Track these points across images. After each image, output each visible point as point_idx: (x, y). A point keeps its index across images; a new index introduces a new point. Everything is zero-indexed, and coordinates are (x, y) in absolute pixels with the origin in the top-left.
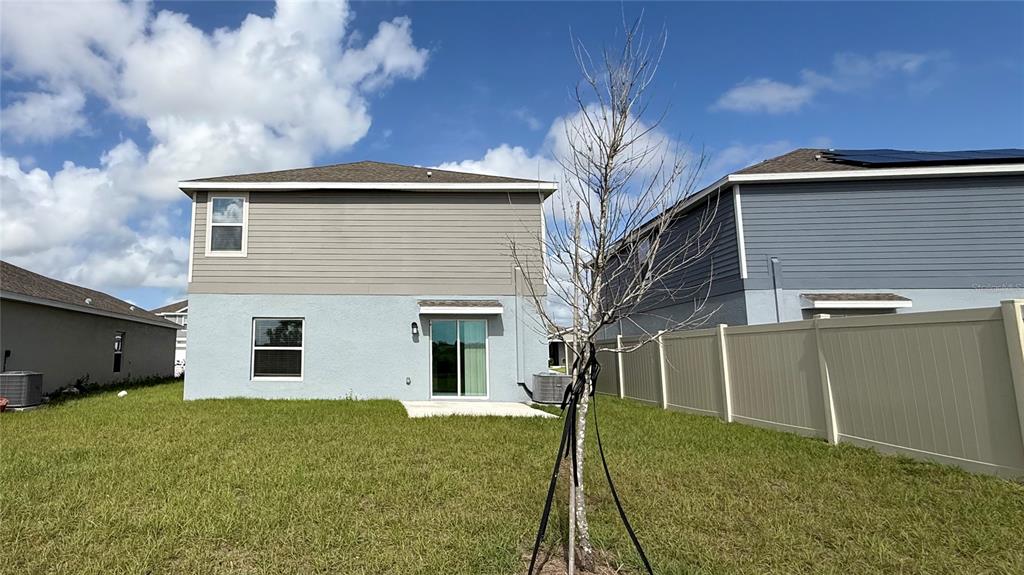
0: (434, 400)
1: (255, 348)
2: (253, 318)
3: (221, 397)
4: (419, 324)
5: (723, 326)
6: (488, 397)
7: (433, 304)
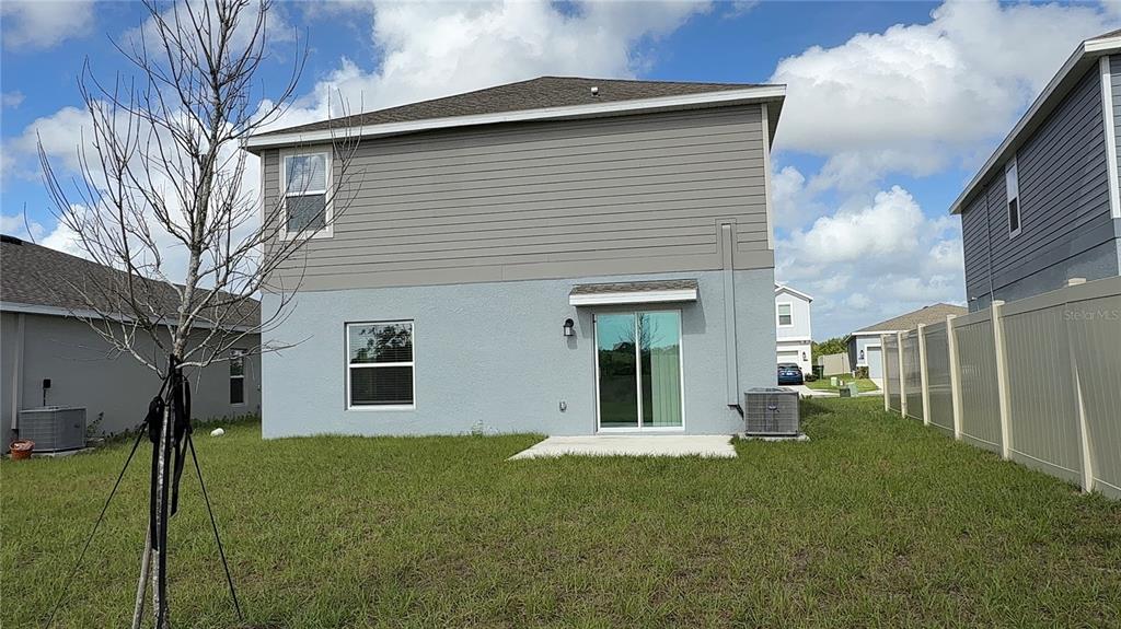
0: (604, 434)
1: (350, 366)
2: (346, 323)
3: (306, 434)
4: (576, 321)
5: (997, 304)
6: (683, 428)
7: (594, 289)
